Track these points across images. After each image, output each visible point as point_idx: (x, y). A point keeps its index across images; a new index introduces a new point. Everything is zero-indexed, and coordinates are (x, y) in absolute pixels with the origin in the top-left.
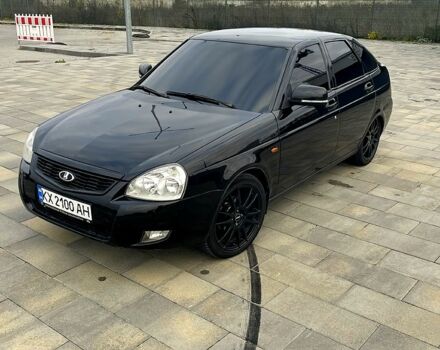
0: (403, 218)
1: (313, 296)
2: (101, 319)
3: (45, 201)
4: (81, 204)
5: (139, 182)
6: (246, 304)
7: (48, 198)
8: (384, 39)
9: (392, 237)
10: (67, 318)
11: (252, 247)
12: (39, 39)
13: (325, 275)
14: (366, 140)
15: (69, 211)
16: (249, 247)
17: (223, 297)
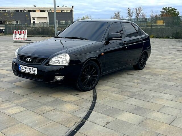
0: (152, 82)
1: (115, 100)
2: (39, 105)
3: (21, 70)
4: (33, 68)
5: (53, 59)
6: (91, 102)
7: (22, 69)
8: (156, 38)
9: (147, 87)
10: (27, 104)
11: (95, 89)
12: (21, 39)
13: (120, 95)
14: (140, 60)
15: (29, 72)
16: (94, 88)
17: (83, 100)
